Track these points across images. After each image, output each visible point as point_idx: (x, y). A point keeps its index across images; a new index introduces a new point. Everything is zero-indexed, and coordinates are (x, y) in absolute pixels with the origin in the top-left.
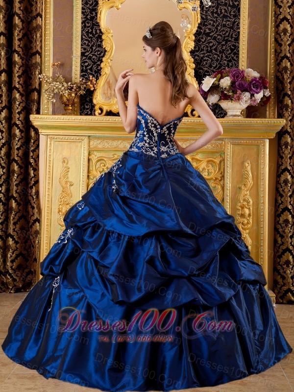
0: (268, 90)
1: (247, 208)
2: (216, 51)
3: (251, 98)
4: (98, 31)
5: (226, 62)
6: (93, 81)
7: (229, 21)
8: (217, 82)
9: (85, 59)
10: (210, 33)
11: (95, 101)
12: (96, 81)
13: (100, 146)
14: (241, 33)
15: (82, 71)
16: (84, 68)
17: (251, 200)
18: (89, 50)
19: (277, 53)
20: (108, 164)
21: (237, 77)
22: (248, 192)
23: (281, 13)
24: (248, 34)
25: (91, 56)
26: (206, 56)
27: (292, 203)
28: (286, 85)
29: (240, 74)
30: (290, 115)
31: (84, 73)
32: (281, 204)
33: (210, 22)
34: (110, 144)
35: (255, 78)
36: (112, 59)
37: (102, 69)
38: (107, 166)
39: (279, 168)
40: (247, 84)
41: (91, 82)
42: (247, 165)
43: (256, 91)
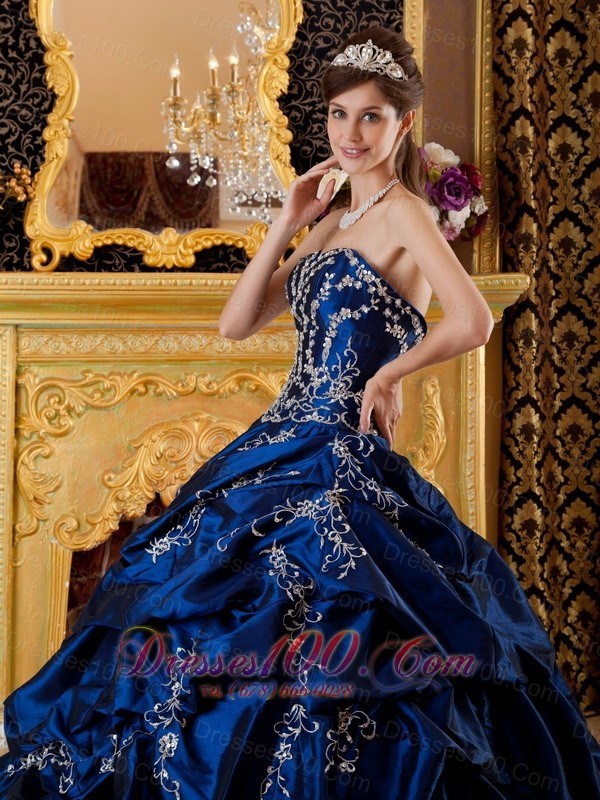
0: (482, 197)
3: (441, 223)
4: (33, 43)
6: (24, 176)
7: (375, 19)
9: (1, 117)
10: (328, 49)
11: (29, 231)
12: (32, 176)
13: (48, 351)
18: (11, 94)
19: (499, 102)
20: (70, 396)
25: (17, 108)
27: (542, 480)
28: (524, 185)
30: (535, 262)
32: (517, 483)
33: (327, 20)
34: (74, 344)
35: (452, 168)
36: (72, 118)
37: (47, 145)
38: (66, 403)
39: (509, 397)
40: (432, 185)
41: (18, 180)
42: (431, 390)
43: (457, 203)
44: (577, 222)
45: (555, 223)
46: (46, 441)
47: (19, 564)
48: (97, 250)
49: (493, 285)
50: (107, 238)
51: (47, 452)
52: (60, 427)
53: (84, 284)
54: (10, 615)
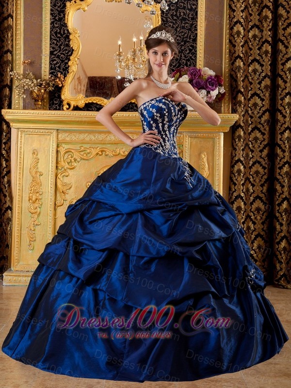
0: (223, 87)
3: (207, 95)
4: (66, 32)
5: (185, 62)
6: (61, 78)
7: (187, 23)
9: (54, 57)
11: (63, 97)
12: (64, 78)
13: (68, 139)
14: (199, 34)
15: (51, 68)
16: (53, 66)
18: (58, 49)
19: (231, 53)
20: (76, 155)
21: (195, 75)
23: (234, 16)
25: (60, 54)
27: (244, 190)
28: (239, 83)
29: (198, 73)
30: (243, 111)
31: (53, 71)
32: (235, 191)
33: (170, 23)
34: (77, 137)
35: (211, 76)
36: (79, 58)
37: (69, 68)
38: (74, 157)
39: (233, 159)
40: (204, 81)
41: (59, 79)
42: (203, 156)
43: (212, 88)
44: (259, 97)
45: (251, 97)
46: (67, 171)
47: (57, 217)
48: (86, 104)
49: (225, 118)
50: (90, 100)
51: (67, 174)
52: (72, 166)
53: (81, 115)
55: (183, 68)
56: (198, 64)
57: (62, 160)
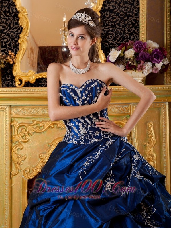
0: (167, 59)
1: (152, 161)
2: (119, 26)
3: (152, 67)
4: (14, 11)
5: (128, 36)
6: (12, 55)
8: (122, 54)
9: (4, 36)
10: (114, 9)
11: (14, 74)
12: (15, 55)
13: (20, 114)
14: (141, 9)
15: (2, 47)
16: (4, 44)
17: (155, 155)
18: (8, 28)
20: (29, 129)
21: (140, 48)
22: (152, 148)
24: (147, 10)
25: (10, 32)
26: (111, 31)
29: (143, 46)
31: (4, 49)
34: (29, 111)
35: (156, 49)
36: (28, 35)
37: (20, 45)
38: (27, 131)
40: (149, 55)
41: (10, 56)
42: (150, 126)
43: (158, 61)
46: (21, 144)
47: (13, 185)
48: (37, 79)
50: (40, 75)
51: (21, 147)
52: (26, 139)
53: (32, 91)
54: (10, 202)
55: (127, 41)
56: (141, 37)
57: (16, 134)
